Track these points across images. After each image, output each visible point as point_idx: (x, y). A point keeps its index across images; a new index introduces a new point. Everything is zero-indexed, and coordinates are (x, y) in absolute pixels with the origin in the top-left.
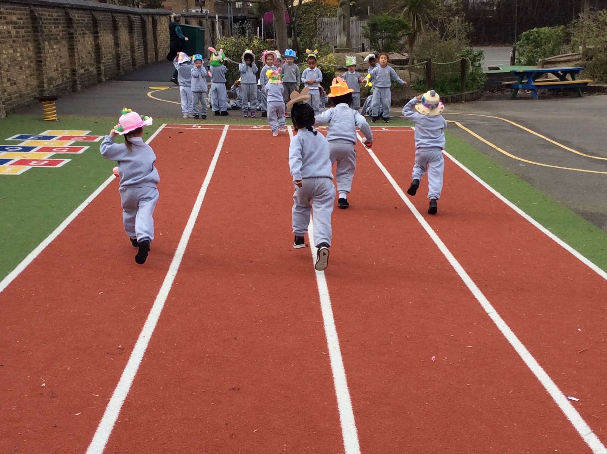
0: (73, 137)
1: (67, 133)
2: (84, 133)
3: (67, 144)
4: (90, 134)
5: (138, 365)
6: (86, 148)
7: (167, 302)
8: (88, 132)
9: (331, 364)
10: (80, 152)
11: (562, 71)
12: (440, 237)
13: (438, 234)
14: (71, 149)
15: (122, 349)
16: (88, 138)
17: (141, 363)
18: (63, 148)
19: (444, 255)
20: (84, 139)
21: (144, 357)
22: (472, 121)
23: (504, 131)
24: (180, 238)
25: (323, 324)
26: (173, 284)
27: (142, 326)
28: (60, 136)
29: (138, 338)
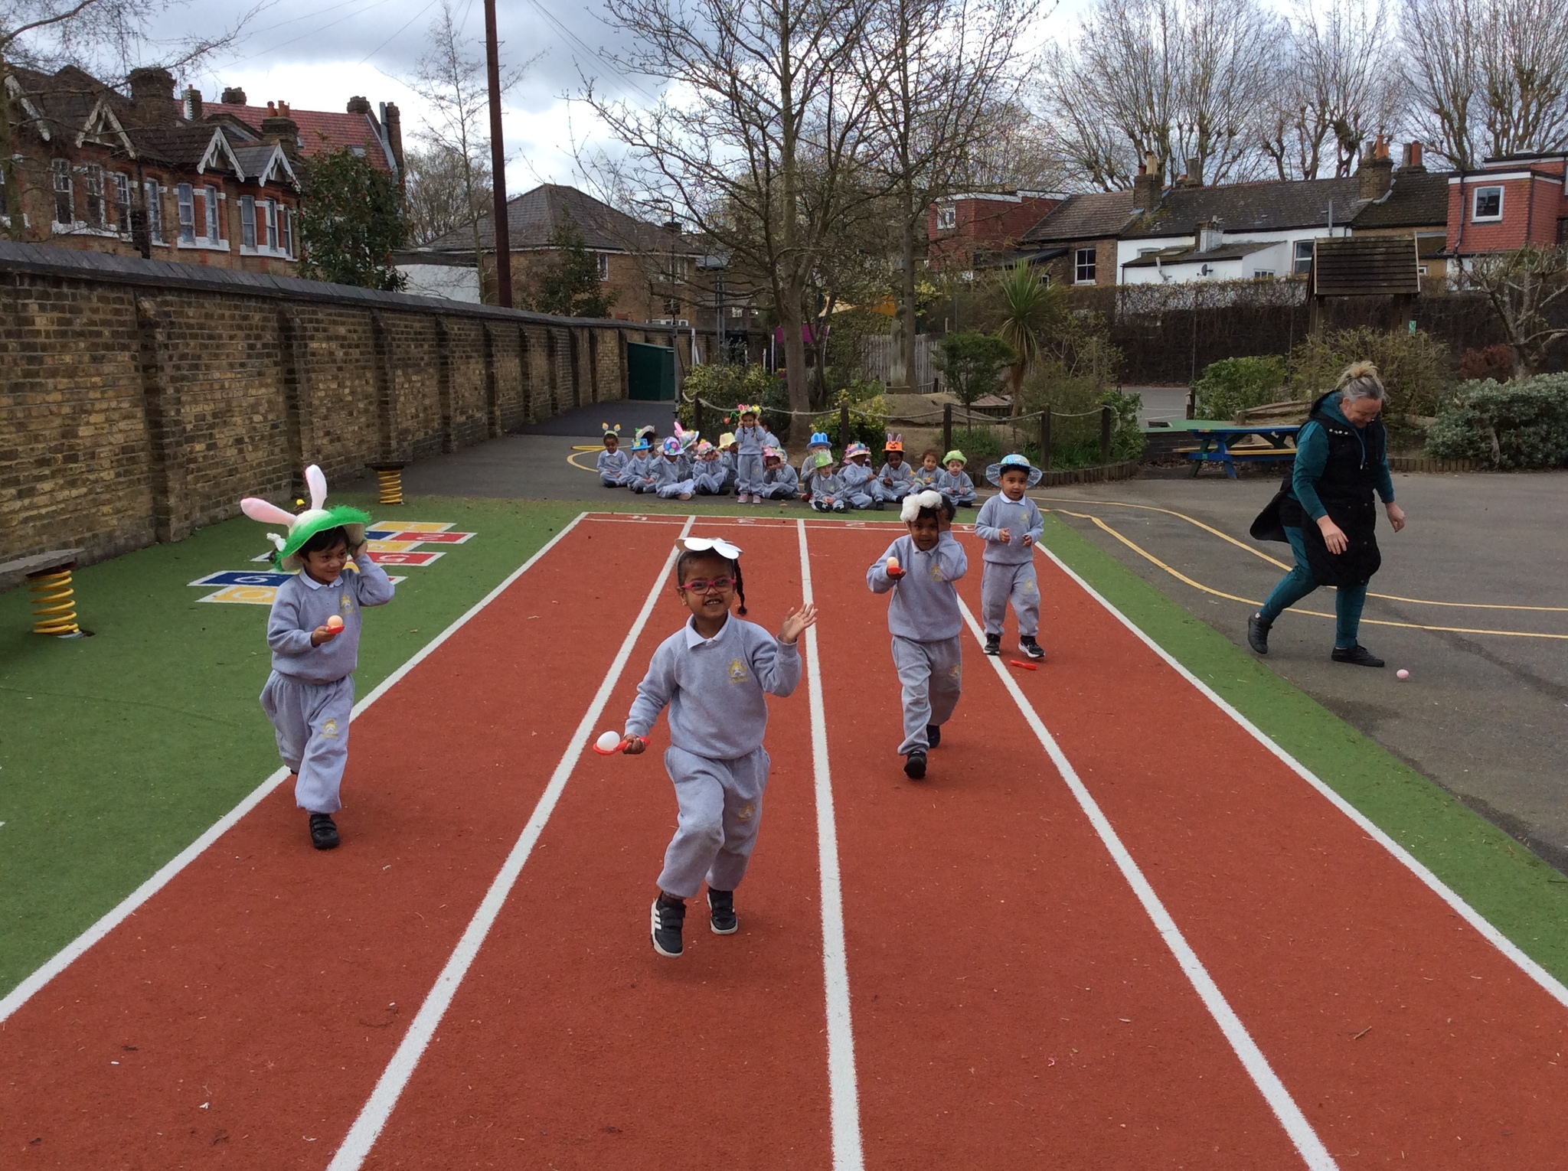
0: (421, 535)
1: (412, 527)
2: (443, 528)
3: (408, 547)
4: (452, 529)
5: (418, 1057)
6: (439, 555)
7: (513, 892)
8: (450, 525)
9: (829, 1061)
10: (426, 563)
11: (1278, 432)
12: (1063, 750)
13: (1058, 743)
14: (412, 557)
15: (395, 1011)
16: (447, 537)
17: (427, 1050)
18: (399, 556)
19: (1070, 790)
20: (440, 539)
21: (436, 1034)
22: (1121, 517)
23: (1178, 536)
24: (568, 742)
25: (822, 953)
26: (535, 848)
27: (451, 951)
28: (399, 533)
29: (434, 982)
